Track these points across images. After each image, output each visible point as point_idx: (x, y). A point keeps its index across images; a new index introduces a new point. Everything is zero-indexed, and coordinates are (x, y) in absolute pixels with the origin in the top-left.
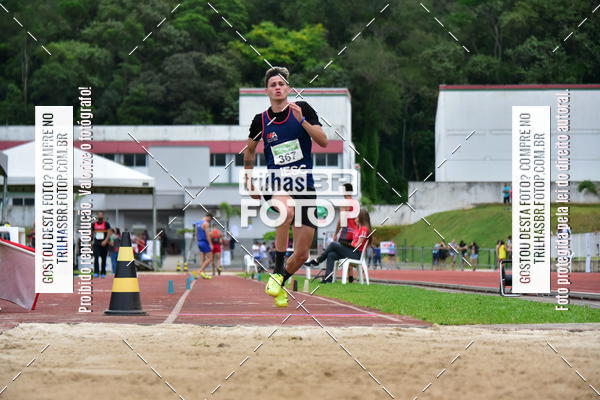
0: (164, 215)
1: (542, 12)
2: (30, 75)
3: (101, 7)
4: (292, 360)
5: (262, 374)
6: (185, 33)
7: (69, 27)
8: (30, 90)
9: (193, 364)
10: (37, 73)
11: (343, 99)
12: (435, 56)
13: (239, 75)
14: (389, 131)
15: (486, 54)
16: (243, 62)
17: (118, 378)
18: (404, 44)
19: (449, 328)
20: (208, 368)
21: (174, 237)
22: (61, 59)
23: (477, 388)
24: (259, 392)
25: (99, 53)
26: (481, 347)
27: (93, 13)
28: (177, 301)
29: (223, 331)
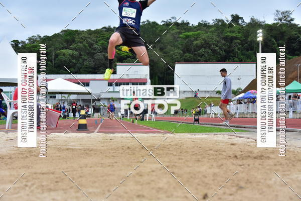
0: (94, 100)
1: (205, 41)
2: (55, 60)
3: (76, 39)
4: (132, 144)
5: (123, 148)
6: (100, 47)
7: (66, 45)
8: (55, 64)
9: (102, 145)
10: (57, 59)
11: (147, 66)
12: (174, 54)
13: (116, 59)
14: (161, 76)
15: (189, 53)
16: (118, 55)
17: (80, 149)
18: (165, 50)
19: (178, 134)
20: (107, 146)
21: (98, 107)
22: (64, 55)
23: (187, 152)
24: (122, 153)
25: (75, 53)
26: (188, 140)
27: (73, 41)
28: (98, 126)
29: (112, 135)
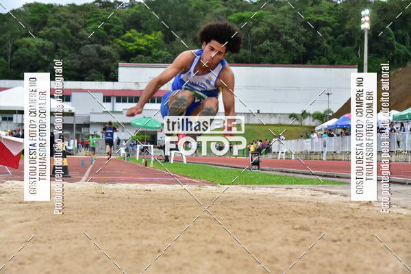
0: (79, 127)
1: (272, 27)
2: (12, 54)
3: (49, 20)
8: (12, 62)
10: (16, 53)
13: (119, 56)
15: (244, 48)
16: (121, 49)
19: (225, 186)
22: (28, 46)
25: (47, 43)
26: (242, 196)
27: (45, 23)
28: (86, 170)
29: (110, 186)
